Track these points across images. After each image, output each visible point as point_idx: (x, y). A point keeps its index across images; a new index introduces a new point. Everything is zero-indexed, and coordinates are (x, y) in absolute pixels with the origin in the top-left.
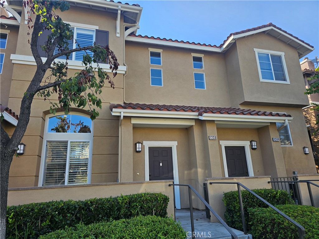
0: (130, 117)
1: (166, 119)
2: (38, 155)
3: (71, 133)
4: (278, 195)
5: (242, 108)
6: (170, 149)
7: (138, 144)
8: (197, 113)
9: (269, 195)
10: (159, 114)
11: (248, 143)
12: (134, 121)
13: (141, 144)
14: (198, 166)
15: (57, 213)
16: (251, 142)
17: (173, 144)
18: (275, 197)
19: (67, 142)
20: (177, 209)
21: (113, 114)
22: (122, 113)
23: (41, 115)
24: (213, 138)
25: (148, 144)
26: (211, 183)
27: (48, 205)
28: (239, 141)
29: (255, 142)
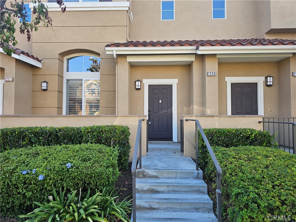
0: (125, 56)
1: (163, 55)
2: (58, 91)
3: (84, 72)
4: (253, 135)
5: (267, 37)
6: (171, 86)
7: (137, 82)
8: (194, 47)
9: (242, 135)
10: (152, 50)
11: (263, 79)
12: (130, 59)
13: (140, 82)
14: (194, 103)
15: (33, 135)
16: (266, 78)
17: (174, 82)
18: (248, 138)
19: (82, 80)
20: (174, 142)
21: (107, 53)
22: (114, 51)
23: (57, 57)
24: (212, 74)
25: (147, 82)
26: (187, 120)
27: (28, 129)
28: (250, 77)
29: (271, 78)
